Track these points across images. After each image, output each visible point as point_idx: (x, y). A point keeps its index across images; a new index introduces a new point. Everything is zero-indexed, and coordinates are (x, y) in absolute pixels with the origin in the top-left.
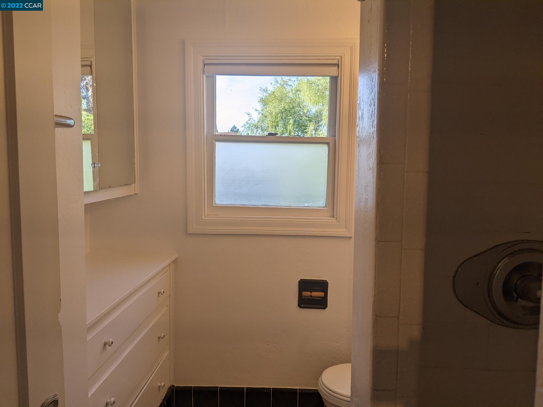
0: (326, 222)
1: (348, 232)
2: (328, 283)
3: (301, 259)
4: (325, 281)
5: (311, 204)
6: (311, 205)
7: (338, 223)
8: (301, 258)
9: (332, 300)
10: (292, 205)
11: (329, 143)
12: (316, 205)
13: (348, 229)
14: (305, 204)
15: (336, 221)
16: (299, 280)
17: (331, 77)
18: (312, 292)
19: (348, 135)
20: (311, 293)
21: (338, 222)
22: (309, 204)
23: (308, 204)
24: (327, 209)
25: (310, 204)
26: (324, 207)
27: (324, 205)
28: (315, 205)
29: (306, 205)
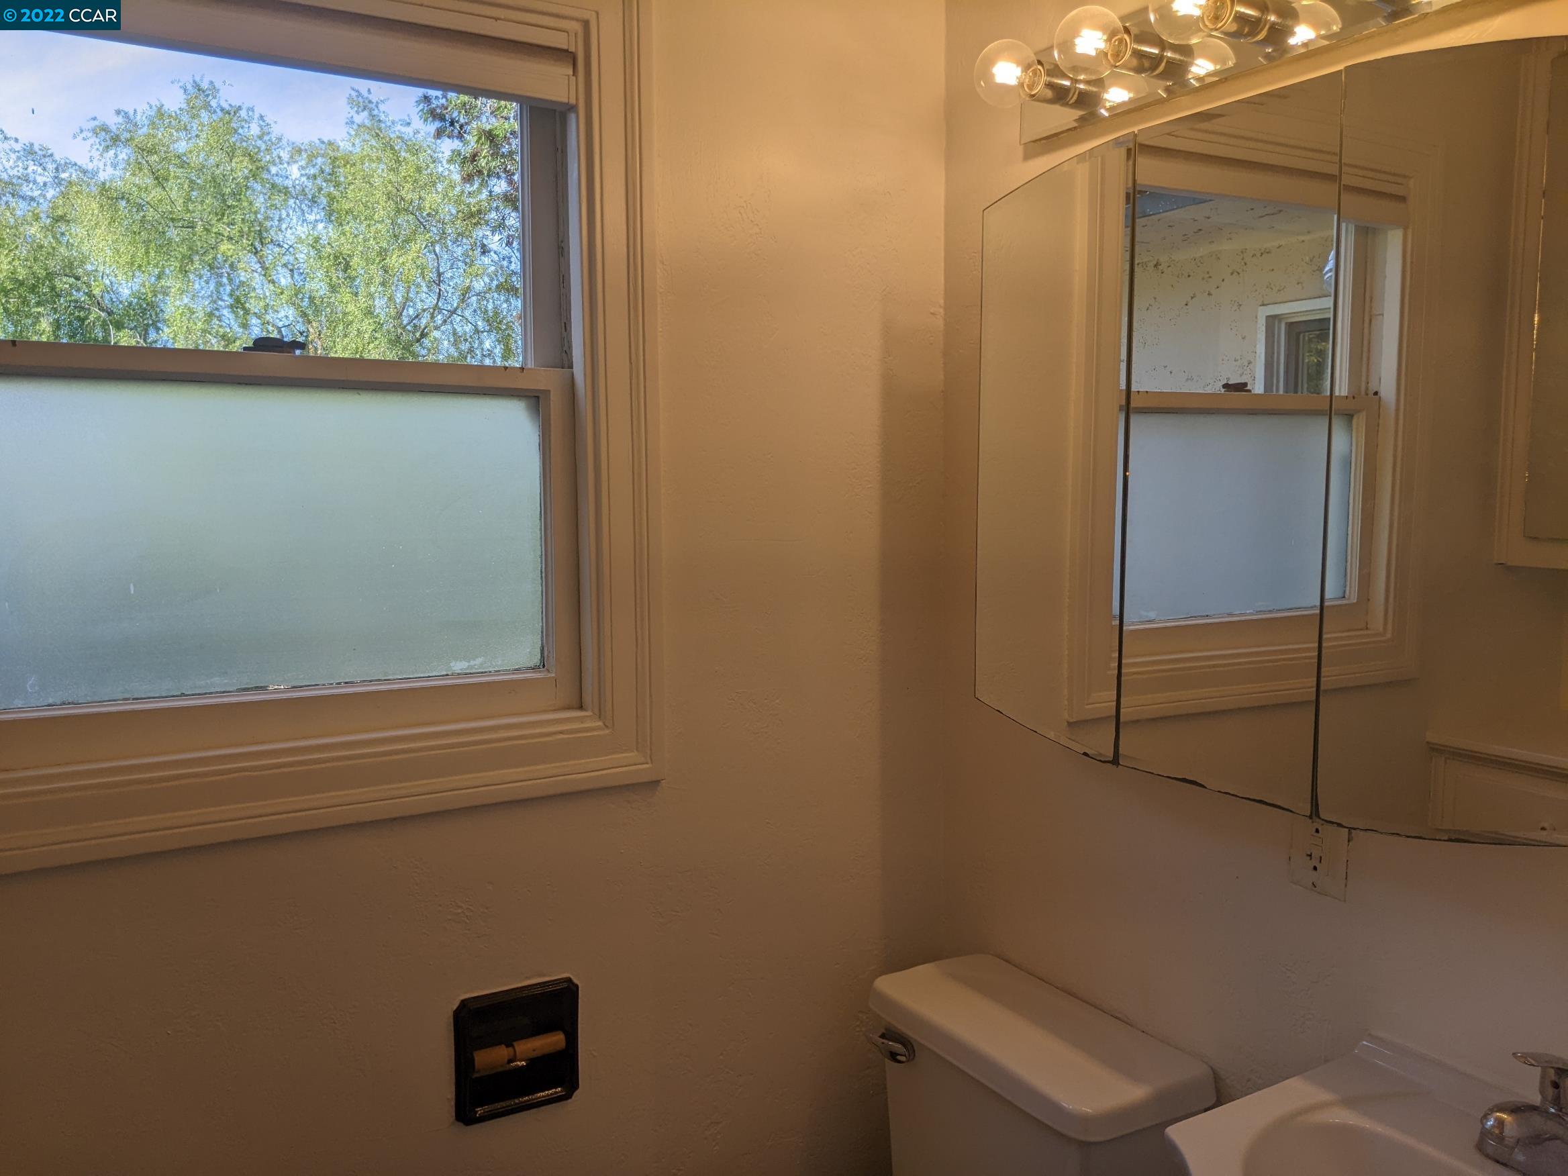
0: (561, 732)
1: (647, 763)
2: (577, 986)
3: (460, 911)
4: (565, 985)
5: (479, 661)
6: (481, 664)
7: (607, 731)
8: (461, 907)
9: (595, 1054)
10: (394, 674)
11: (547, 392)
12: (500, 663)
13: (649, 752)
14: (452, 664)
15: (600, 723)
16: (455, 1008)
17: (532, 110)
18: (515, 1044)
19: (631, 363)
20: (511, 1049)
21: (607, 727)
22: (472, 663)
23: (467, 664)
24: (553, 675)
25: (477, 663)
26: (534, 669)
27: (536, 660)
28: (496, 665)
29: (459, 666)
